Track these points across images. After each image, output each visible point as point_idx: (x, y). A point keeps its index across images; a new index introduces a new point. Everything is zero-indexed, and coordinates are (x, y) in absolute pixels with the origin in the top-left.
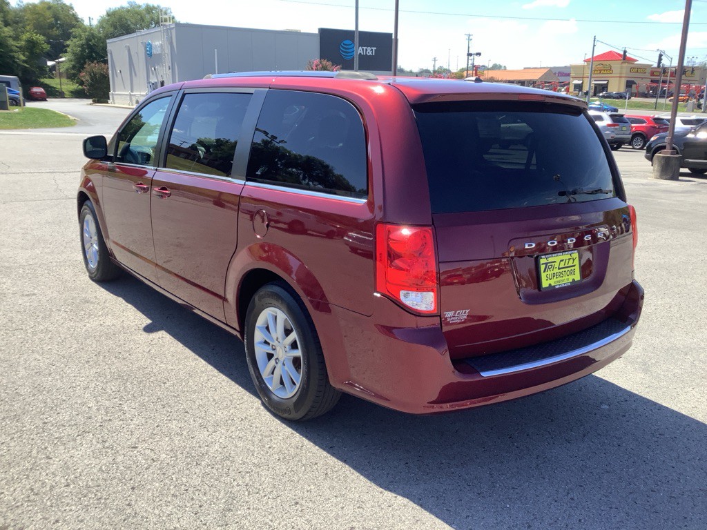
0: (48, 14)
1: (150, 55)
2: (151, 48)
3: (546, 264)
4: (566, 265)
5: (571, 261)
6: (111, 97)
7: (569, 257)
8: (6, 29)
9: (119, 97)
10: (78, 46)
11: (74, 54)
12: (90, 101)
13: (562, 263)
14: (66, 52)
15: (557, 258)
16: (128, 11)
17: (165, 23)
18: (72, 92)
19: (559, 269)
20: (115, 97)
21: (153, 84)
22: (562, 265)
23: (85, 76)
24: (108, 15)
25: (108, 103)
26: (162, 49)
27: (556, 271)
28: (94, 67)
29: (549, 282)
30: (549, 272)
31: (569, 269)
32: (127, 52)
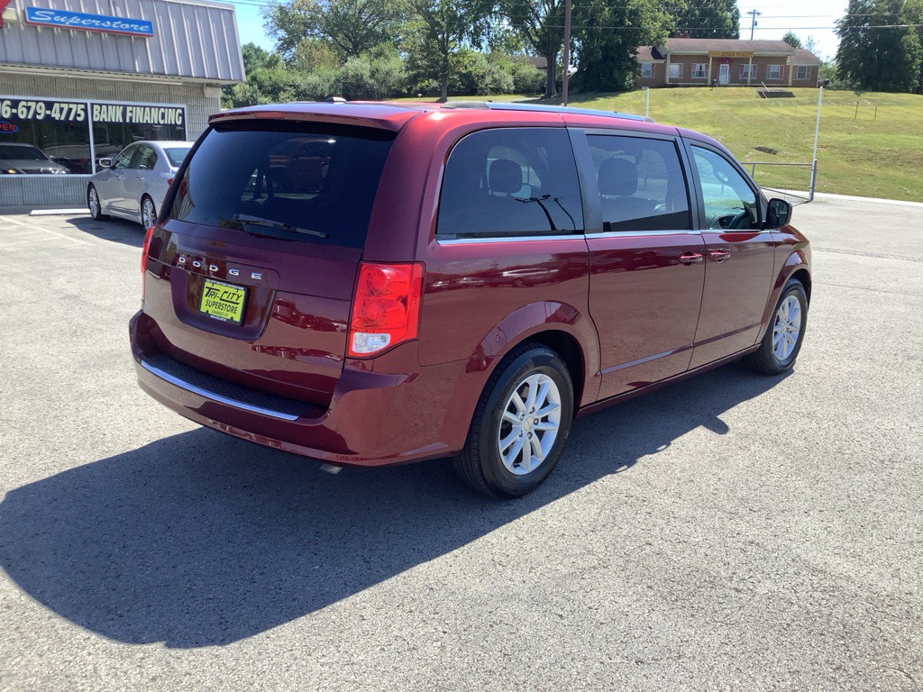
3: (210, 289)
4: (229, 299)
5: (236, 297)
7: (235, 291)
13: (226, 295)
15: (221, 287)
19: (221, 299)
22: (225, 297)
27: (217, 300)
29: (208, 308)
30: (210, 299)
31: (232, 305)
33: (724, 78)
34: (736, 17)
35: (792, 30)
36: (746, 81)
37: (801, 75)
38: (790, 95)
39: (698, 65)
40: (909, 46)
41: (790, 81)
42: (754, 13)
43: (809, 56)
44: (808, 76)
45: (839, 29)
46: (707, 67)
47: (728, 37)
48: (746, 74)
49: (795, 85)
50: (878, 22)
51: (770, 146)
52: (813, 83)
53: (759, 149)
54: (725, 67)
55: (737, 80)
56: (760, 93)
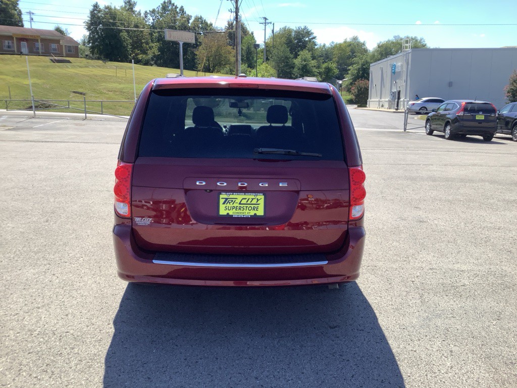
0: (348, 49)
1: (394, 73)
2: (395, 68)
3: (226, 199)
4: (249, 203)
5: (255, 200)
6: (368, 103)
8: (313, 62)
9: (373, 103)
10: (356, 69)
11: (353, 75)
12: (356, 106)
14: (348, 74)
15: (239, 196)
16: (393, 43)
17: (405, 50)
18: (348, 101)
19: (240, 204)
20: (371, 103)
21: (393, 93)
22: (244, 202)
23: (354, 90)
24: (379, 47)
25: (366, 107)
26: (402, 68)
27: (236, 205)
28: (361, 83)
29: (227, 211)
30: (228, 205)
31: (252, 206)
32: (380, 72)
33: (25, 50)
34: (20, 14)
35: (59, 25)
36: (38, 53)
37: (70, 51)
38: (69, 62)
39: (6, 42)
40: (124, 38)
41: (64, 54)
42: (30, 13)
43: (71, 40)
44: (73, 51)
45: (87, 27)
46: (13, 43)
47: (17, 25)
48: (38, 48)
49: (68, 56)
50: (107, 25)
51: (80, 90)
52: (76, 56)
53: (74, 92)
54: (24, 43)
55: (33, 52)
56: (51, 60)
